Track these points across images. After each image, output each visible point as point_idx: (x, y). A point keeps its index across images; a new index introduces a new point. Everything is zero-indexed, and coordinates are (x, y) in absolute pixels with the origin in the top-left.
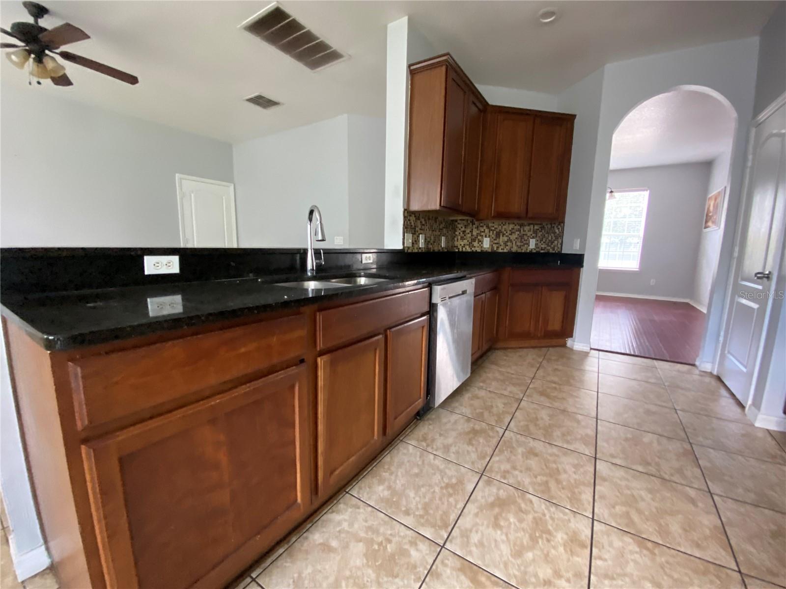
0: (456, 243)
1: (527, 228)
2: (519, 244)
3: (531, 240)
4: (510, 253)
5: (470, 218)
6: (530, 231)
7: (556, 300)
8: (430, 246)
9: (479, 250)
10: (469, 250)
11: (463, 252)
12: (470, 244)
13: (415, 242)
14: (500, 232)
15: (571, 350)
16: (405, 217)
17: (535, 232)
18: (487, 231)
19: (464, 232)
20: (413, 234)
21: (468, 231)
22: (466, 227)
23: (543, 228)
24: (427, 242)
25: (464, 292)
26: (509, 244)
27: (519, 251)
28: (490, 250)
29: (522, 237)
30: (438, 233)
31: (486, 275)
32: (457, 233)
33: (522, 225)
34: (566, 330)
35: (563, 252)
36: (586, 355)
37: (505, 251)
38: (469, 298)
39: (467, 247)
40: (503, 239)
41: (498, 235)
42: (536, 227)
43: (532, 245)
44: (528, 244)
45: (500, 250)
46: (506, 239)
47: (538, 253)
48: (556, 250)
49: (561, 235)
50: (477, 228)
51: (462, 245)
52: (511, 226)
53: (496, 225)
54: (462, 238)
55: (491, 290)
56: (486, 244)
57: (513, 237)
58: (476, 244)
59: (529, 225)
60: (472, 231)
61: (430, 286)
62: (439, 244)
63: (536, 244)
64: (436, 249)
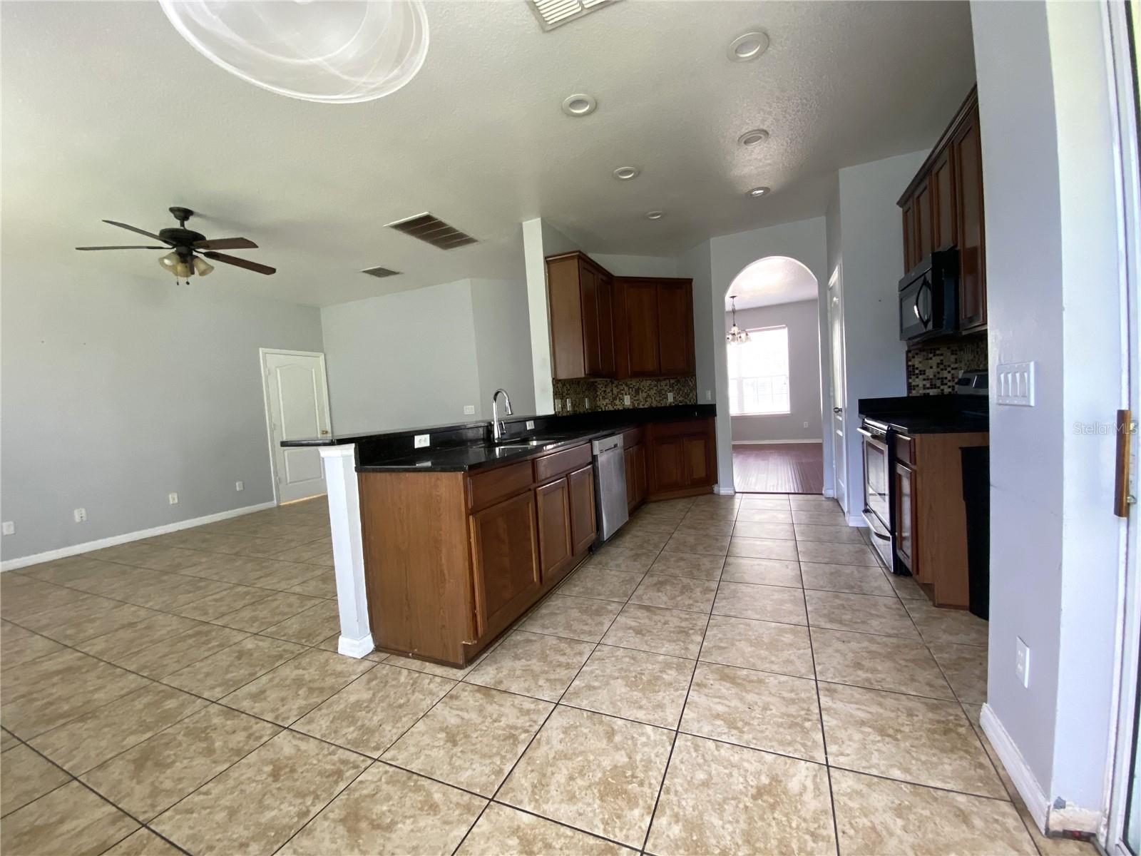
0: (598, 403)
1: (663, 383)
2: (658, 399)
3: (669, 394)
4: (651, 408)
5: (609, 380)
6: (666, 385)
7: (697, 450)
8: (576, 409)
9: (621, 408)
10: (611, 408)
11: (606, 412)
12: (612, 403)
13: (564, 406)
14: (639, 389)
15: (719, 495)
16: (553, 385)
17: (672, 386)
18: (626, 388)
19: (605, 391)
20: (562, 399)
21: (608, 390)
22: (606, 386)
23: (678, 381)
24: (573, 405)
25: (616, 446)
26: (648, 399)
27: (659, 405)
28: (631, 407)
29: (660, 392)
30: (581, 396)
31: (632, 431)
32: (598, 393)
33: (658, 381)
34: (710, 478)
35: (699, 403)
36: (731, 497)
37: (646, 406)
38: (619, 451)
39: (610, 406)
40: (642, 395)
41: (637, 392)
42: (672, 381)
43: (670, 398)
44: (667, 398)
45: (641, 407)
46: (645, 395)
47: (677, 406)
48: (693, 402)
49: (695, 388)
50: (617, 386)
51: (605, 404)
52: (649, 382)
53: (634, 382)
54: (604, 398)
55: (637, 444)
56: (627, 401)
57: (652, 392)
58: (617, 402)
59: (665, 380)
60: (612, 390)
61: (590, 441)
62: (584, 406)
63: (674, 398)
64: (581, 411)
